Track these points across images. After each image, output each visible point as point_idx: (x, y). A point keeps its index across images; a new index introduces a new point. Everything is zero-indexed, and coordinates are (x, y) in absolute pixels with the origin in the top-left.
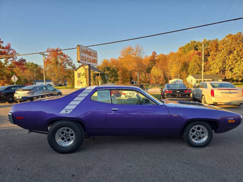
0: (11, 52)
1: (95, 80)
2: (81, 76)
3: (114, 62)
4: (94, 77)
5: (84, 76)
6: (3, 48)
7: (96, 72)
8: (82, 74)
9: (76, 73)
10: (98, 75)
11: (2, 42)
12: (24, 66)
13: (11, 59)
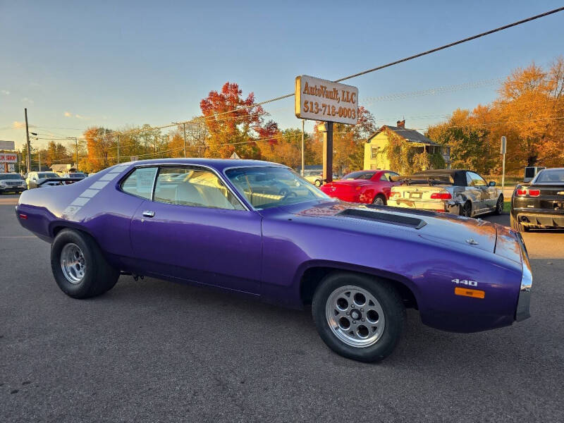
0: (254, 110)
1: (411, 163)
2: (379, 155)
3: (483, 114)
4: (410, 155)
5: (385, 155)
6: (242, 103)
7: (416, 144)
8: (381, 149)
9: (368, 147)
10: (420, 150)
11: (241, 92)
12: (274, 137)
13: (254, 123)
